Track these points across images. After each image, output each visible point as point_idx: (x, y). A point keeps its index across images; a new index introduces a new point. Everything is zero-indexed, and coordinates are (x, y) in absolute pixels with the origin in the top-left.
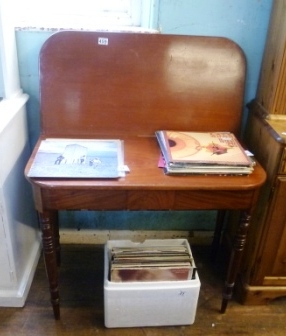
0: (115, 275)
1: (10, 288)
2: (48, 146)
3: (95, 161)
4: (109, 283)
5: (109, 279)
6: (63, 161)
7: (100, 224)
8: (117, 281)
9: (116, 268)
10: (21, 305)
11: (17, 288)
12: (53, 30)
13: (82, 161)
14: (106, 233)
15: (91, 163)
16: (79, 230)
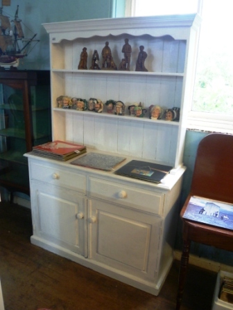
0: (224, 296)
1: (152, 281)
2: (195, 201)
3: (225, 217)
4: (219, 300)
5: (219, 297)
6: (204, 213)
7: (215, 258)
8: (224, 300)
9: (225, 290)
10: (156, 294)
11: (156, 283)
12: (209, 132)
13: (216, 215)
14: (218, 264)
15: (222, 218)
16: (200, 257)
